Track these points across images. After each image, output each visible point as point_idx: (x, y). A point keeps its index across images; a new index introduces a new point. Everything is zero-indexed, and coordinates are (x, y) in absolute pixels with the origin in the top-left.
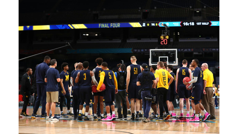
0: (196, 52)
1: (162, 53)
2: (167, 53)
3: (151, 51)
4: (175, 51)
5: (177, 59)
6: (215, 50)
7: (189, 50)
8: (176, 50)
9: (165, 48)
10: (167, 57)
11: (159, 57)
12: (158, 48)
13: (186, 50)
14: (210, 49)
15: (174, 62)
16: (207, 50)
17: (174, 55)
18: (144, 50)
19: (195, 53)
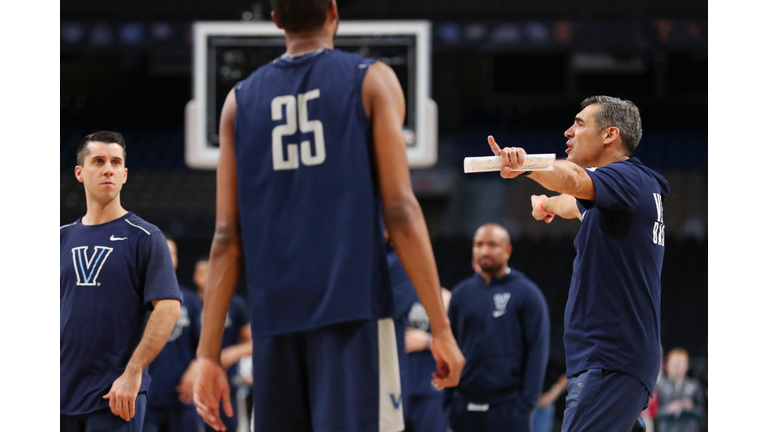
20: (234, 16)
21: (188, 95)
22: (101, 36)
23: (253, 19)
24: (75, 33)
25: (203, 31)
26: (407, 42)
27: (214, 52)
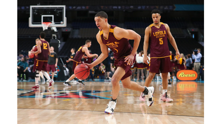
0: (92, 11)
1: (46, 11)
2: (52, 11)
3: (32, 8)
4: (63, 8)
5: (65, 18)
6: (116, 7)
7: (84, 7)
8: (64, 6)
9: (50, 5)
10: (53, 16)
11: (43, 16)
12: (41, 5)
13: (79, 8)
14: (110, 7)
15: (62, 22)
16: (106, 7)
17: (62, 13)
18: (25, 8)
19: (90, 12)
20: (36, 5)
21: (29, 16)
22: (23, 8)
23: (39, 5)
24: (19, 9)
25: (31, 7)
26: (62, 8)
27: (33, 10)
